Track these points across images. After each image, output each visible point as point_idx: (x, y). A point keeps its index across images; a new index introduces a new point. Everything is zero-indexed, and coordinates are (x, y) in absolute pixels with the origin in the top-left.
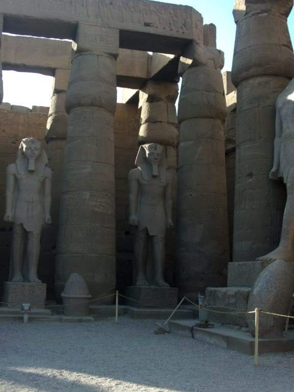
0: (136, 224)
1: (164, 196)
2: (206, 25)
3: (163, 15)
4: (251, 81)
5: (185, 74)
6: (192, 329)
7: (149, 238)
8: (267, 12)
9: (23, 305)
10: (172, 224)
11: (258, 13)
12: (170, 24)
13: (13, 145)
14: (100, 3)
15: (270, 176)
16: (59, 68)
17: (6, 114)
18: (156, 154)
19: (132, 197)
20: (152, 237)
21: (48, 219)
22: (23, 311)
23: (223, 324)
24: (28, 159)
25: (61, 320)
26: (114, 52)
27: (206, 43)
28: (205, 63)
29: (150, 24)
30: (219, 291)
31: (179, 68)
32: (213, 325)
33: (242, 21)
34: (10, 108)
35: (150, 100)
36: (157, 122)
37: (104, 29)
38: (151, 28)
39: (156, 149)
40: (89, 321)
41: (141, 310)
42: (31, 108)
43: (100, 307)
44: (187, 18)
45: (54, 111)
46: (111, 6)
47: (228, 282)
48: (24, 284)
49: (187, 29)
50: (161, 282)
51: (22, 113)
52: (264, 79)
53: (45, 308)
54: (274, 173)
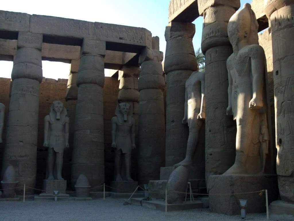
0: (115, 147)
1: (130, 131)
2: (154, 37)
3: (129, 33)
4: (173, 72)
5: (142, 64)
6: (141, 202)
7: (123, 155)
8: (181, 36)
9: (55, 191)
10: (135, 147)
11: (177, 37)
12: (133, 38)
13: (47, 101)
14: (95, 27)
15: (183, 123)
16: (73, 59)
17: (43, 84)
18: (126, 109)
19: (113, 132)
20: (124, 154)
21: (67, 145)
22: (54, 195)
23: (157, 199)
24: (56, 113)
25: (75, 200)
26: (103, 54)
27: (154, 47)
28: (152, 59)
29: (123, 38)
30: (155, 182)
31: (139, 61)
32: (151, 199)
33: (169, 40)
34: (45, 80)
35: (124, 76)
36: (128, 89)
37: (97, 42)
38: (123, 40)
39: (126, 106)
40: (89, 200)
41: (118, 194)
42: (57, 80)
43: (96, 192)
44: (143, 34)
45: (70, 84)
46: (102, 29)
47: (161, 177)
48: (55, 180)
49: (142, 41)
50: (129, 178)
51: (52, 84)
52: (180, 71)
53: (67, 193)
54: (184, 121)
